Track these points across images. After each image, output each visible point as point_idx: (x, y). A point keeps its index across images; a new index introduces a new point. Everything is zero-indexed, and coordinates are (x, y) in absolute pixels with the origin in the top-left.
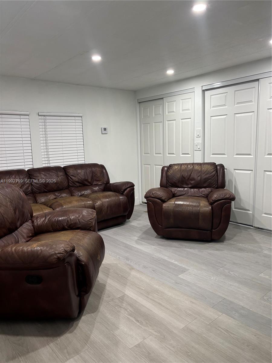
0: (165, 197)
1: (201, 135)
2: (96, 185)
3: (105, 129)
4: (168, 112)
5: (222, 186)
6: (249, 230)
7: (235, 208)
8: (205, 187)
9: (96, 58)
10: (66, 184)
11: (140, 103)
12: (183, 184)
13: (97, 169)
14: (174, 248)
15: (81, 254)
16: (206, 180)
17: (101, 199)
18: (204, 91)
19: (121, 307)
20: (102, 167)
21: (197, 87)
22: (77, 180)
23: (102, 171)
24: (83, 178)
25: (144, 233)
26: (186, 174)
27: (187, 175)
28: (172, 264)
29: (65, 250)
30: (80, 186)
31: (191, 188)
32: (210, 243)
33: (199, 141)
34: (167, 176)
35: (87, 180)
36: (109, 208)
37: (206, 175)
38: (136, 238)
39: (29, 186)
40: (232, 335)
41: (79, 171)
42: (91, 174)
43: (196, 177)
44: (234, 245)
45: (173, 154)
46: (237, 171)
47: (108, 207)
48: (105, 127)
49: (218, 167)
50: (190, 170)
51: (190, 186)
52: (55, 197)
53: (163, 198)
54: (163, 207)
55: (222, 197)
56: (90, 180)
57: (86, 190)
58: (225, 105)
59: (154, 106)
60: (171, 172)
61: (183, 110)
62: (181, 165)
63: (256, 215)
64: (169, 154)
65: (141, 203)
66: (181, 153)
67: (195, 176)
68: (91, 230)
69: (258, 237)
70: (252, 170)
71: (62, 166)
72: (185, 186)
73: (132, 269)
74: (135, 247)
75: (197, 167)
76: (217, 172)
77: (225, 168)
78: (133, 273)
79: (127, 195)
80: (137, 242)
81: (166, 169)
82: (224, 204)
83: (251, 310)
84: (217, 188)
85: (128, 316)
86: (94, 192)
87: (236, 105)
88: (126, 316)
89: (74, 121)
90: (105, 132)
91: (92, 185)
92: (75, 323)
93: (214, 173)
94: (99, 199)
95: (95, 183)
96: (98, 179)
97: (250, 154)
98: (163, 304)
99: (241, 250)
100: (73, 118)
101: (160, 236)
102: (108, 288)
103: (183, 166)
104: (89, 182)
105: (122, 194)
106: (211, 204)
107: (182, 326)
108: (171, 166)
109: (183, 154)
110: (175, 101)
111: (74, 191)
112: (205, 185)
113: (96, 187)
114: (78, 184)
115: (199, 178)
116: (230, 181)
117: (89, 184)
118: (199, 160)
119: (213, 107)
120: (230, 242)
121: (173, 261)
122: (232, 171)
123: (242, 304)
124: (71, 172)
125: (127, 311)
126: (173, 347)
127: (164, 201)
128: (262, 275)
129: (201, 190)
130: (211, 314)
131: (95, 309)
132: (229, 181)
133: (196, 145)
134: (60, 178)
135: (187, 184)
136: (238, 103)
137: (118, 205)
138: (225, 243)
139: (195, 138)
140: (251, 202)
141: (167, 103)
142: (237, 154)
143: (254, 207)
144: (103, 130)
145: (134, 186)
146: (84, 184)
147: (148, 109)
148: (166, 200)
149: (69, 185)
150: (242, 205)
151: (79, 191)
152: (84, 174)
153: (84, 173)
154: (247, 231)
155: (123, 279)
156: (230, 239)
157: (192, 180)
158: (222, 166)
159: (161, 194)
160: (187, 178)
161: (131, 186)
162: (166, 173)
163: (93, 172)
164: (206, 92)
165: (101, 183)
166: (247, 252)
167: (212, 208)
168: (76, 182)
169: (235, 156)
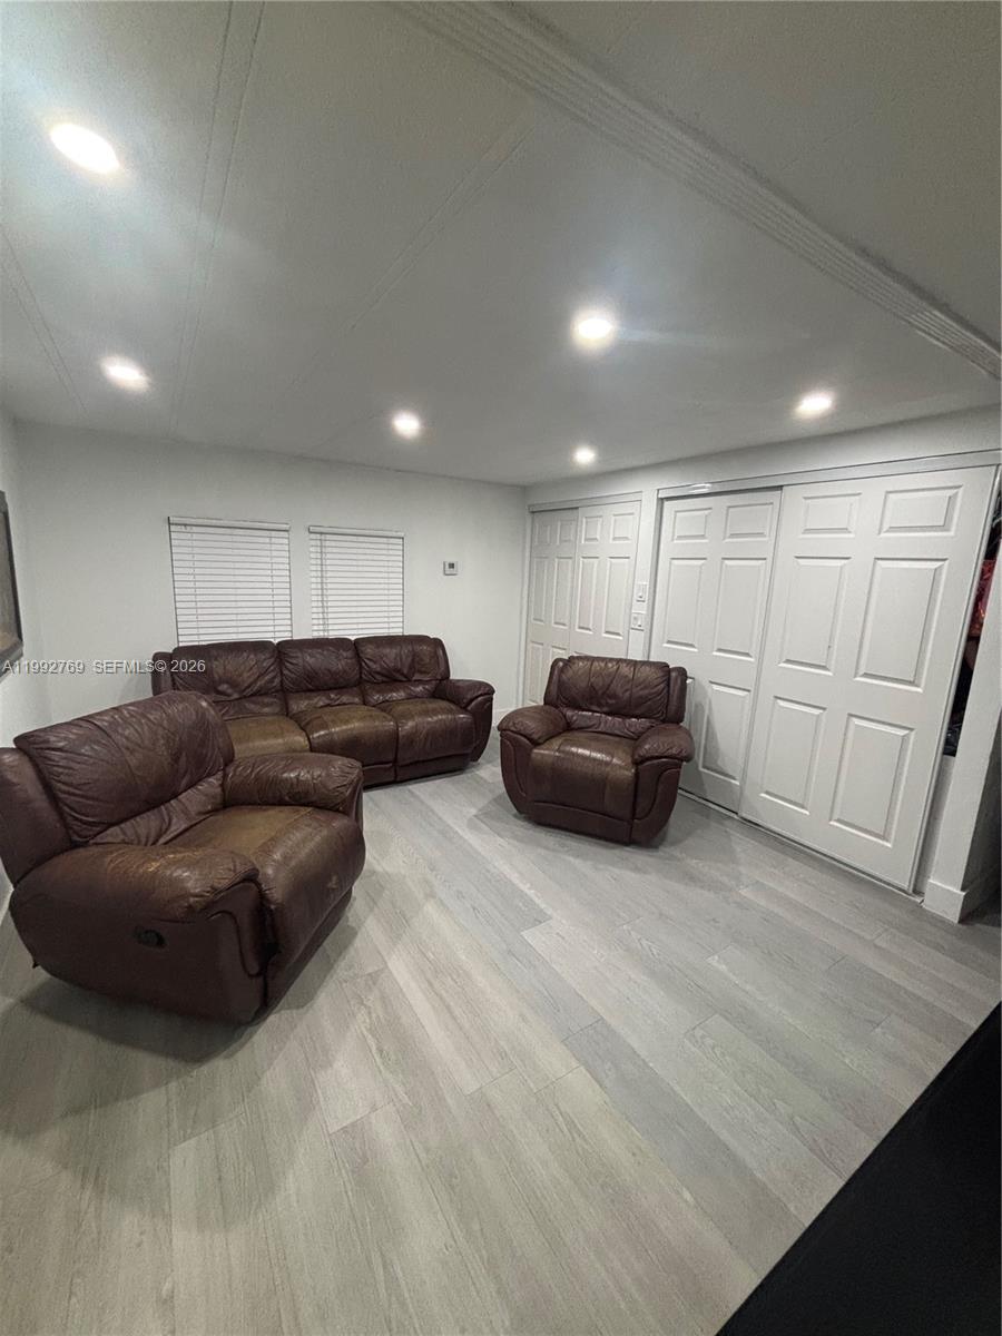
0: (540, 734)
1: (646, 597)
2: (420, 682)
3: (452, 566)
4: (586, 540)
5: (677, 718)
6: (727, 822)
7: (704, 767)
8: (637, 717)
9: (407, 425)
10: (354, 675)
11: (533, 512)
12: (591, 704)
13: (426, 647)
14: (543, 852)
16: (642, 701)
17: (417, 717)
18: (661, 501)
19: (362, 1004)
20: (438, 643)
21: (647, 491)
22: (379, 669)
23: (435, 653)
24: (392, 665)
25: (495, 800)
26: (599, 682)
27: (601, 684)
28: (522, 895)
30: (383, 682)
31: (608, 714)
32: (628, 849)
33: (641, 610)
34: (561, 684)
35: (399, 671)
36: (430, 738)
37: (642, 689)
38: (474, 811)
39: (274, 677)
40: (578, 1140)
41: (387, 651)
42: (410, 659)
43: (619, 692)
44: (679, 860)
45: (589, 630)
46: (715, 687)
47: (427, 734)
48: (452, 561)
49: (673, 674)
50: (609, 675)
51: (605, 709)
52: (327, 702)
53: (535, 737)
54: (533, 755)
55: (661, 750)
56: (405, 672)
57: (397, 690)
58: (703, 537)
59: (559, 524)
60: (570, 673)
61: (614, 539)
62: (593, 659)
63: (747, 792)
64: (580, 628)
66: (603, 631)
67: (617, 688)
68: (338, 811)
69: (743, 845)
70: (749, 691)
71: (353, 638)
72: (595, 708)
73: (431, 895)
74: (461, 837)
75: (625, 670)
76: (668, 685)
77: (689, 674)
78: (430, 908)
79: (473, 713)
81: (561, 664)
82: (665, 767)
83: (651, 1065)
84: (664, 721)
85: (365, 1033)
86: (412, 697)
87: (727, 540)
88: (362, 1032)
89: (385, 546)
90: (448, 571)
91: (409, 681)
92: (249, 1030)
93: (662, 685)
94: (410, 716)
95: (417, 677)
96: (423, 669)
97: (747, 655)
98: (457, 1011)
99: (691, 878)
100: (385, 540)
102: (358, 942)
103: (596, 664)
104: (404, 676)
105: (464, 709)
106: (636, 763)
107: (470, 1084)
108: (571, 659)
109: (607, 632)
110: (601, 516)
111: (369, 691)
112: (638, 712)
113: (418, 686)
114: (379, 678)
115: (627, 694)
116: (699, 707)
117: (404, 679)
118: (637, 655)
119: (680, 537)
121: (525, 888)
122: (705, 683)
123: (634, 1042)
124: (369, 650)
125: (370, 1018)
126: (427, 1150)
127: (536, 744)
128: (714, 961)
129: (628, 721)
130: (555, 1061)
131: (307, 998)
132: (696, 706)
133: (635, 618)
134: (343, 662)
135: (600, 705)
136: (732, 536)
137: (449, 732)
138: (660, 853)
139: (634, 601)
140: (741, 762)
141: (584, 520)
142: (720, 650)
143: (744, 771)
144: (447, 566)
145: (494, 692)
146: (392, 678)
147: (549, 528)
148: (541, 741)
149: (361, 677)
150: (719, 763)
151: (378, 692)
152: (395, 659)
153: (396, 655)
154: (722, 824)
155: (399, 924)
156: (675, 843)
157: (610, 697)
158: (682, 672)
159: (533, 726)
160: (600, 692)
161: (488, 692)
162: (560, 676)
163: (414, 655)
164: (666, 503)
165: (430, 677)
166: (702, 887)
167: (637, 775)
168: (378, 673)
169: (715, 653)
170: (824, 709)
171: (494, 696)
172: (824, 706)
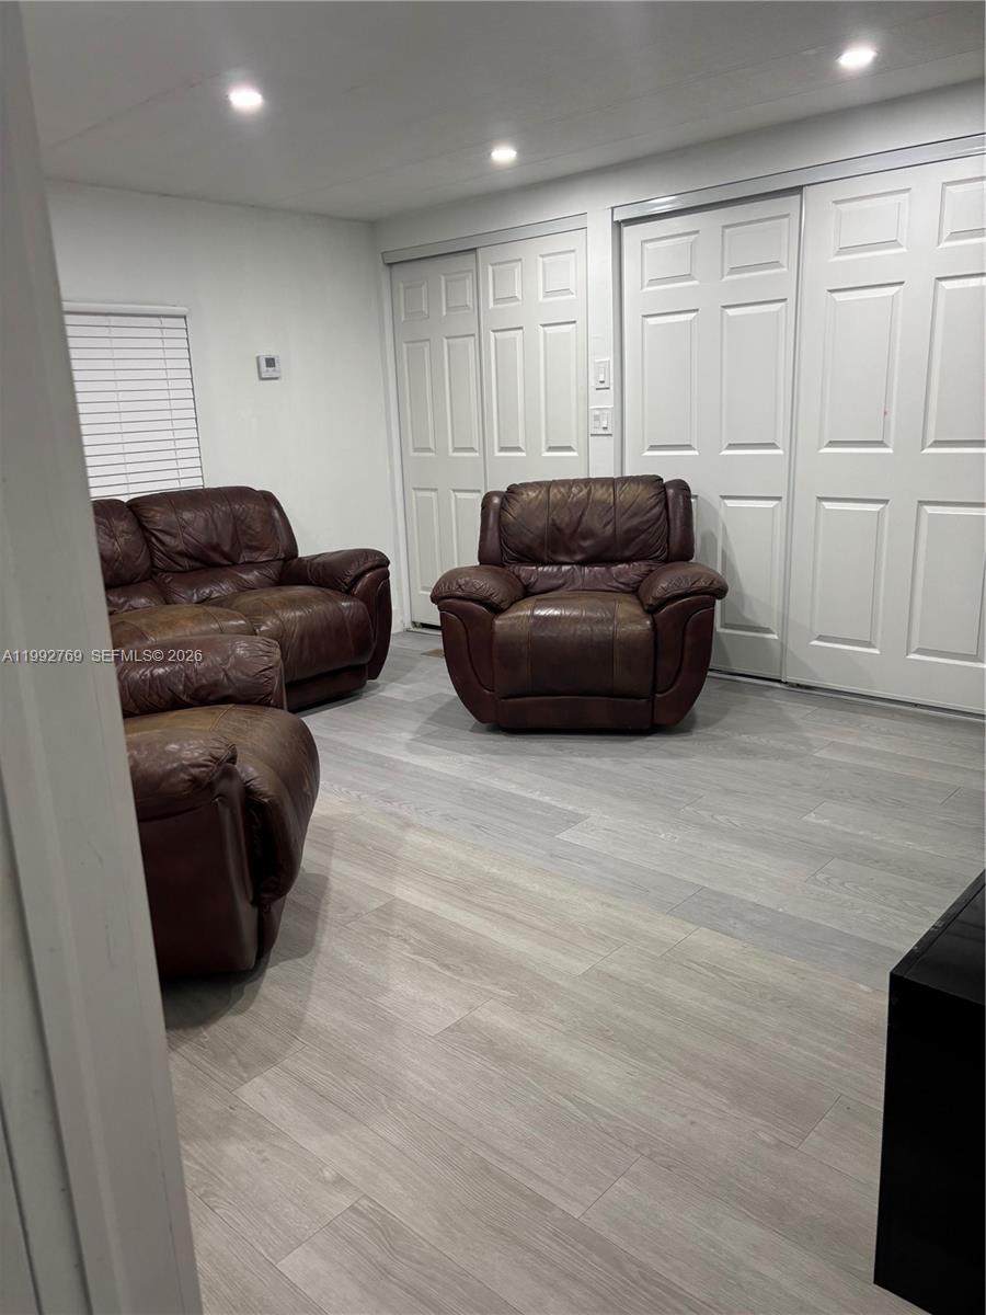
0: (500, 597)
1: (611, 381)
2: (251, 565)
3: (271, 362)
4: (496, 301)
5: (685, 553)
6: (769, 694)
7: (725, 626)
8: (628, 560)
9: (246, 99)
10: (142, 561)
11: (390, 265)
12: (555, 552)
13: (251, 506)
15: (254, 771)
16: (631, 536)
17: (277, 611)
18: (618, 226)
19: (389, 935)
20: (268, 499)
21: (595, 211)
22: (182, 547)
23: (270, 515)
24: (203, 539)
25: (430, 719)
26: (564, 518)
27: (567, 519)
28: (534, 803)
29: (211, 755)
30: (194, 569)
31: (582, 563)
33: (607, 401)
34: (502, 527)
35: (216, 548)
36: (306, 641)
37: (631, 517)
40: (728, 978)
41: (187, 515)
42: (230, 527)
43: (597, 525)
44: (723, 738)
45: (518, 449)
46: (730, 503)
47: (302, 638)
48: (273, 354)
49: (671, 492)
50: (578, 502)
51: (578, 557)
53: (495, 599)
54: (496, 629)
55: (685, 586)
56: (226, 548)
57: (216, 582)
58: (688, 277)
59: (443, 278)
60: (514, 511)
61: (547, 294)
62: (548, 485)
63: (791, 646)
64: (502, 449)
65: (408, 625)
66: (544, 447)
67: (593, 521)
68: (268, 705)
69: (798, 711)
70: (779, 498)
71: (125, 499)
72: (562, 558)
73: (407, 825)
74: (407, 763)
75: (600, 493)
76: (666, 506)
77: (693, 493)
78: (412, 837)
79: (364, 597)
80: (409, 747)
81: (496, 500)
82: (695, 607)
83: (781, 910)
84: (666, 561)
85: (412, 957)
86: (246, 588)
87: (727, 278)
88: (408, 957)
89: (157, 333)
90: (270, 372)
91: (234, 564)
92: (247, 988)
93: (657, 510)
94: (271, 611)
95: (245, 557)
96: (254, 543)
97: (772, 446)
98: (520, 916)
99: (747, 752)
100: (155, 322)
101: (484, 725)
102: (335, 884)
103: (554, 491)
104: (225, 556)
105: (348, 593)
106: (651, 611)
107: (583, 967)
108: (512, 490)
109: (551, 449)
110: (520, 260)
111: (171, 585)
112: (627, 553)
113: (251, 571)
114: (185, 562)
115: (609, 529)
116: (710, 538)
117: (226, 562)
118: (604, 468)
119: (653, 282)
120: (710, 731)
121: (536, 796)
122: (715, 501)
123: (751, 897)
124: (159, 518)
125: (409, 944)
126: (562, 1021)
127: (497, 610)
128: (811, 818)
129: (614, 569)
130: (667, 929)
131: (305, 946)
132: (703, 538)
133: (597, 418)
134: (122, 540)
135: (570, 552)
136: (734, 270)
137: (335, 629)
138: (694, 736)
139: (592, 391)
140: (776, 604)
141: (490, 268)
142: (732, 446)
143: (784, 619)
144: (263, 363)
145: (388, 563)
146: (206, 562)
147: (424, 288)
148: (503, 606)
149: (153, 565)
150: (747, 614)
151: (191, 586)
152: (207, 526)
153: (206, 520)
154: (762, 696)
155: (382, 857)
157: (585, 538)
158: (682, 487)
159: (487, 584)
160: (568, 532)
161: (377, 565)
162: (499, 518)
163: (236, 520)
164: (626, 230)
165: (268, 555)
166: (766, 758)
167: (654, 624)
168: (180, 554)
169: (725, 452)
170: (886, 501)
171: (390, 568)
172: (886, 498)
